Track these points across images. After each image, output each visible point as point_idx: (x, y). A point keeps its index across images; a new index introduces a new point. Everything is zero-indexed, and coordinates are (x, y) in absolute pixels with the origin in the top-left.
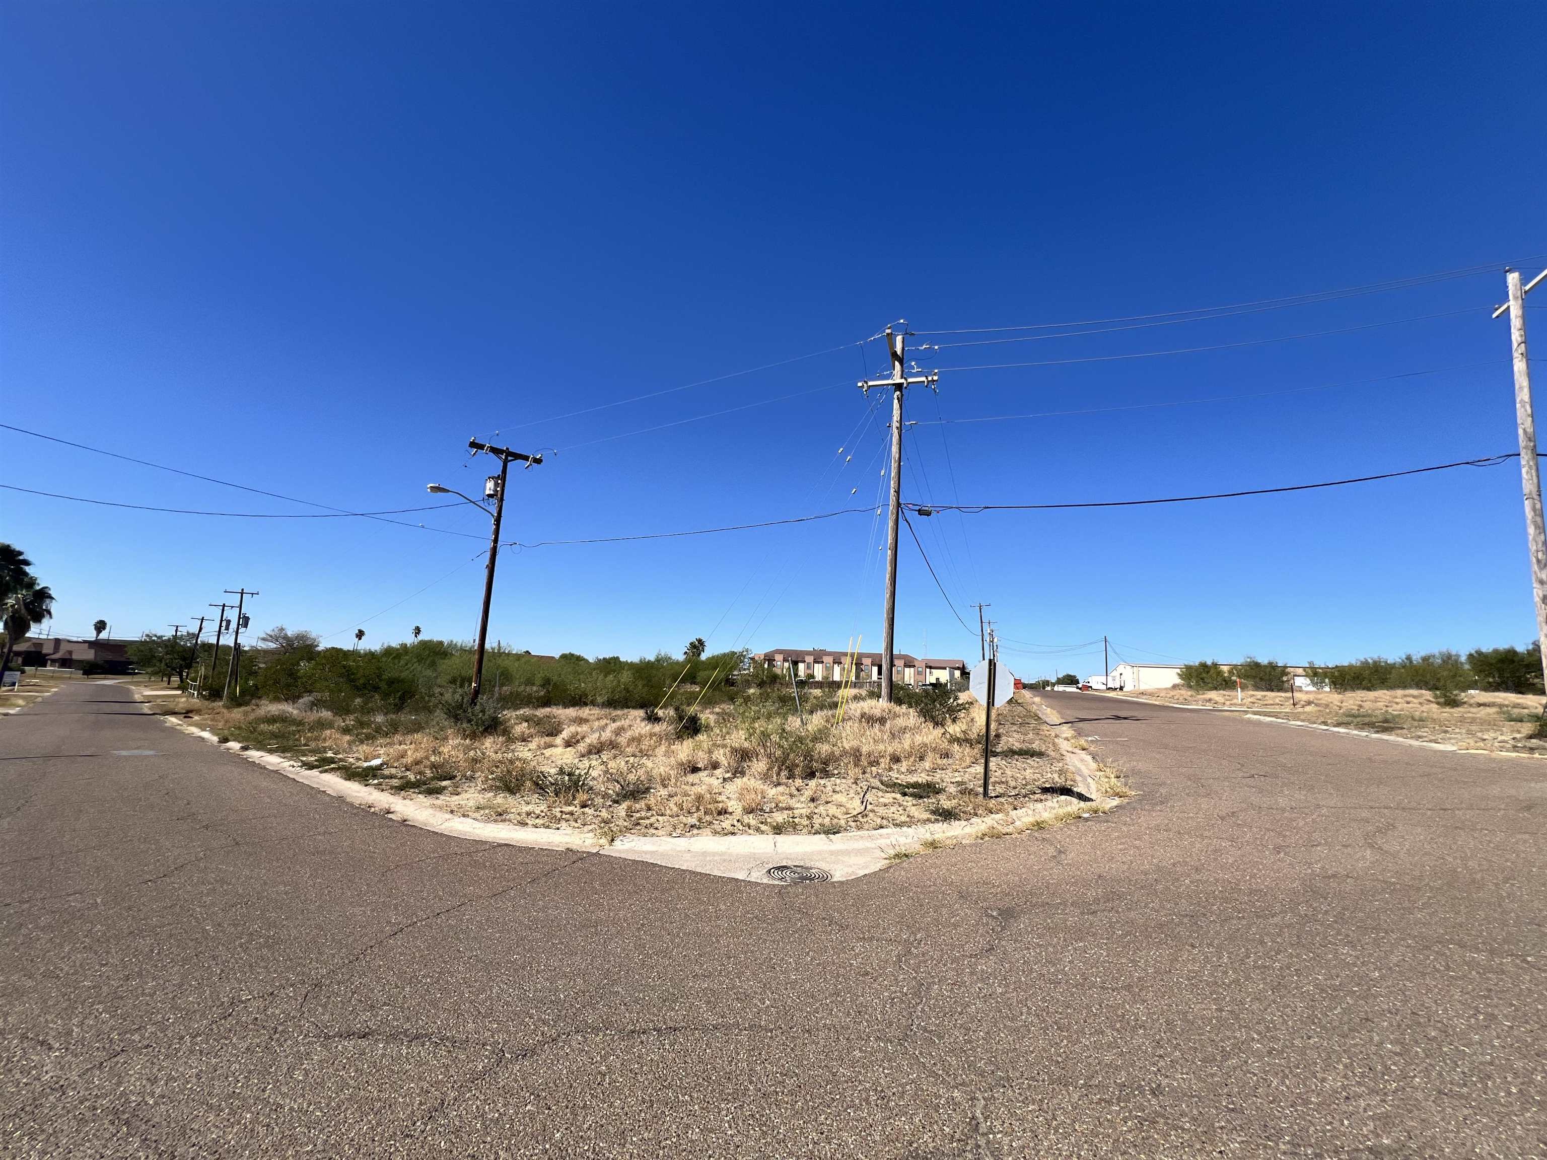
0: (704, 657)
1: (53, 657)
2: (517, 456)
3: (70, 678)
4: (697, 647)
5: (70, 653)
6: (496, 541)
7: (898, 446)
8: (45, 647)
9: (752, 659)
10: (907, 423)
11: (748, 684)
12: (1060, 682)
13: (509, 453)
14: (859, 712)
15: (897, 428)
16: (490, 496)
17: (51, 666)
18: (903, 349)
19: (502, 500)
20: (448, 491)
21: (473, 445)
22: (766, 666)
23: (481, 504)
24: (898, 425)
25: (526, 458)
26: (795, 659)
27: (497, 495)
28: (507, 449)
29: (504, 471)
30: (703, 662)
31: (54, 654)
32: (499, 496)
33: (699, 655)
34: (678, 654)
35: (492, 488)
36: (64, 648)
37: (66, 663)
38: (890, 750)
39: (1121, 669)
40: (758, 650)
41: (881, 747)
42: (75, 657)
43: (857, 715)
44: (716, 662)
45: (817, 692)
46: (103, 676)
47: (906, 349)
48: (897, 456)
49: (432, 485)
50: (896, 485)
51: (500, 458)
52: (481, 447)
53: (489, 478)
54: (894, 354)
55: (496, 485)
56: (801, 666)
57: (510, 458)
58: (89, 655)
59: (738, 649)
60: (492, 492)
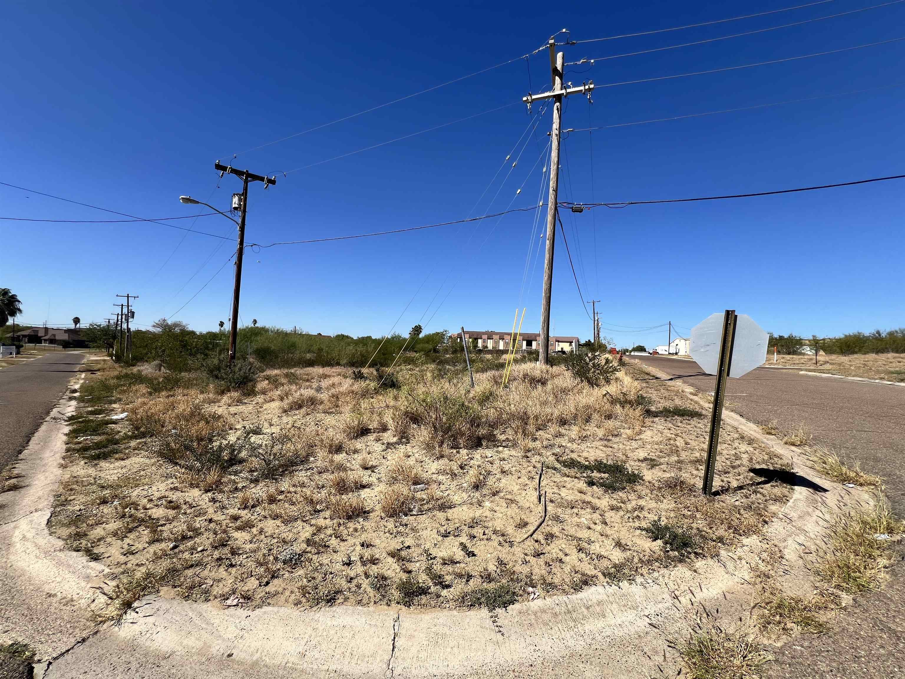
0: (421, 336)
1: (46, 337)
2: (255, 178)
3: (54, 350)
4: (418, 329)
5: (54, 335)
6: (241, 243)
7: (557, 151)
8: (39, 332)
9: (450, 337)
10: (564, 131)
11: (446, 351)
12: (634, 350)
13: (248, 175)
14: (522, 373)
15: (557, 135)
16: (235, 208)
17: (44, 343)
18: (563, 65)
19: (244, 211)
20: (198, 202)
21: (219, 167)
22: (459, 341)
23: (229, 214)
24: (557, 132)
25: (262, 179)
26: (475, 336)
27: (240, 208)
28: (247, 171)
29: (246, 189)
30: (420, 339)
31: (45, 336)
32: (243, 209)
33: (418, 335)
34: (406, 334)
35: (237, 202)
36: (50, 333)
37: (52, 341)
38: (556, 413)
39: (677, 342)
40: (454, 331)
41: (549, 410)
42: (57, 338)
43: (520, 376)
44: (429, 339)
45: (489, 356)
46: (73, 349)
47: (565, 64)
48: (556, 159)
49: (182, 197)
50: (555, 185)
51: (242, 179)
52: (224, 169)
53: (234, 194)
54: (555, 70)
55: (240, 200)
56: (480, 341)
57: (249, 179)
58: (65, 337)
59: (440, 330)
60: (237, 206)
